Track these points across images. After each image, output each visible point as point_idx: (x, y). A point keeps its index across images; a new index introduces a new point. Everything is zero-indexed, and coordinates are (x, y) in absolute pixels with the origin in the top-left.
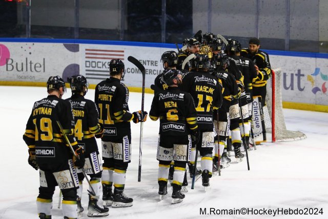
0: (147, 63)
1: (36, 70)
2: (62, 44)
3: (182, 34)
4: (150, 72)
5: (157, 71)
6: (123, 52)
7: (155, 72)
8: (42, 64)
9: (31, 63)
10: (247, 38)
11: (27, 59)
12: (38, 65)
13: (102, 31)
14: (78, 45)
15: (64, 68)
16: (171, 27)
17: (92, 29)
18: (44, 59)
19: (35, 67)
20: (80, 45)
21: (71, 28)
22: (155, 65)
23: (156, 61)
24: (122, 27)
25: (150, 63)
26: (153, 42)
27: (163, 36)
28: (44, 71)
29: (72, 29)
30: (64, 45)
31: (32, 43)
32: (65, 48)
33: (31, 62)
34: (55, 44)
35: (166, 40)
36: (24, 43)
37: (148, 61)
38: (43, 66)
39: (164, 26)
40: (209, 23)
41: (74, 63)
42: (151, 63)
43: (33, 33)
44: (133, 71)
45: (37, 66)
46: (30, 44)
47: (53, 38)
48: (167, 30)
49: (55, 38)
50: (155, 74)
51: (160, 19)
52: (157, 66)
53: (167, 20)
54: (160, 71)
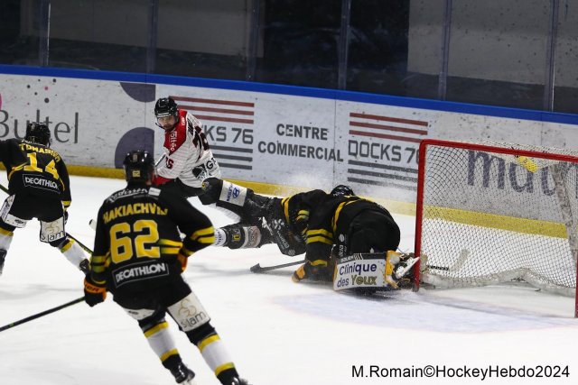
0: (304, 131)
1: (57, 139)
2: (118, 83)
3: (384, 71)
4: (309, 152)
5: (326, 150)
6: (252, 105)
7: (320, 153)
8: (72, 125)
10: (529, 85)
11: (38, 112)
12: (62, 127)
13: (207, 59)
14: (154, 86)
15: (120, 136)
16: (359, 55)
17: (186, 53)
18: (77, 114)
19: (56, 131)
20: (158, 86)
21: (140, 48)
22: (322, 138)
23: (323, 130)
24: (251, 50)
25: (310, 132)
26: (320, 87)
27: (342, 75)
28: (76, 141)
29: (142, 51)
30: (122, 85)
31: (52, 78)
32: (124, 92)
33: (47, 118)
34: (103, 82)
35: (347, 83)
36: (35, 78)
37: (307, 128)
38: (73, 131)
39: (344, 51)
40: (444, 48)
41: (141, 125)
42: (313, 133)
43: (55, 56)
44: (272, 149)
45: (59, 128)
46: (47, 80)
47: (97, 70)
48: (352, 62)
49: (100, 69)
50: (321, 158)
51: (337, 38)
52: (326, 139)
53: (352, 40)
54: (333, 151)
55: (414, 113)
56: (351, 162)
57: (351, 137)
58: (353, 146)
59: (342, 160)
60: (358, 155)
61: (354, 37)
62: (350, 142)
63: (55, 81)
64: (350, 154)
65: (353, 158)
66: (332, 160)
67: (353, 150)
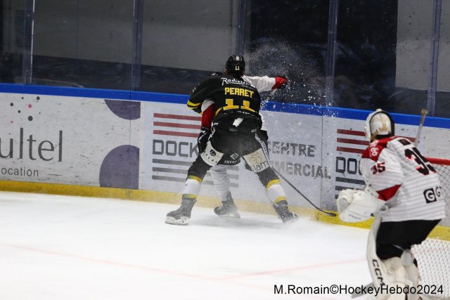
0: (291, 148)
1: (41, 157)
2: (102, 100)
3: (371, 87)
4: (296, 169)
5: (313, 167)
7: (307, 170)
8: (56, 143)
9: (31, 140)
11: (22, 130)
12: (46, 146)
14: (139, 104)
15: (105, 154)
17: (171, 69)
18: (61, 132)
19: (40, 149)
20: (143, 103)
21: (124, 65)
22: (310, 155)
23: (310, 146)
25: (297, 148)
28: (60, 160)
29: (126, 67)
30: (109, 104)
31: (37, 96)
32: (109, 109)
33: (31, 137)
34: (88, 100)
36: (18, 95)
37: (294, 145)
38: (57, 149)
40: (432, 64)
41: (127, 143)
42: (301, 150)
43: (38, 74)
45: (44, 146)
46: (30, 98)
47: (81, 87)
49: (85, 86)
50: (307, 175)
51: (324, 53)
52: (313, 156)
53: (339, 55)
54: (320, 168)
55: (403, 129)
56: (338, 179)
57: (338, 154)
58: (341, 162)
59: (330, 178)
60: (346, 172)
61: (341, 53)
62: (338, 158)
63: (38, 98)
64: (338, 170)
65: (340, 175)
66: (319, 177)
67: (341, 167)
